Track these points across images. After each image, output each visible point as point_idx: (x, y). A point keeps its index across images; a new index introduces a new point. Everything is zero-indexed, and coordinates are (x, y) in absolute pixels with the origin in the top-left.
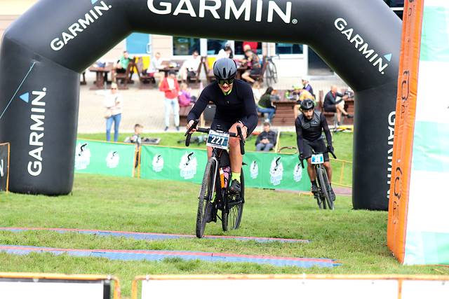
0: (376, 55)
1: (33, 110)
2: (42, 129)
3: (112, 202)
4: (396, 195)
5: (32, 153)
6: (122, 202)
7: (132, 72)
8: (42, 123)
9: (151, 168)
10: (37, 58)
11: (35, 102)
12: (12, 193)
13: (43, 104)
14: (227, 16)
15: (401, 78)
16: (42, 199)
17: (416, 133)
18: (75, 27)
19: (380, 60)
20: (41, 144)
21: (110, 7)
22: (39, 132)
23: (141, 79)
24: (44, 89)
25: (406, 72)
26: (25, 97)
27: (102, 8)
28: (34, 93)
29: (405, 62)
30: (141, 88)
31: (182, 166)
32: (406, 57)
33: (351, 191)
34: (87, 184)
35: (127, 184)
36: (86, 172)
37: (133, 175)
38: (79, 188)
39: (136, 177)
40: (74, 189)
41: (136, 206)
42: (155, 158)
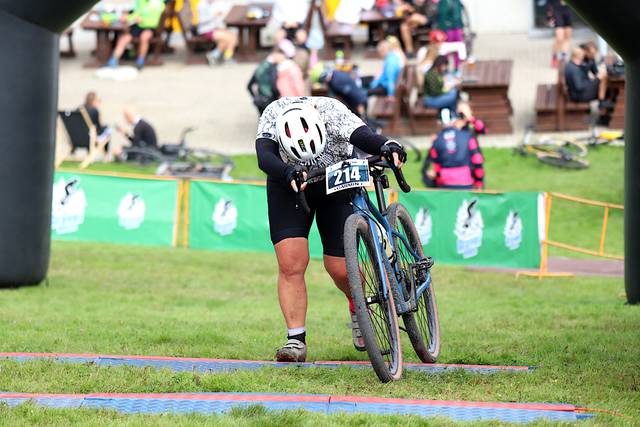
3: (130, 297)
6: (152, 299)
7: (170, 30)
9: (211, 228)
23: (189, 44)
30: (189, 62)
33: (622, 267)
34: (79, 263)
35: (161, 260)
36: (76, 239)
37: (173, 243)
38: (62, 271)
39: (179, 245)
40: (51, 273)
41: (180, 305)
42: (220, 206)
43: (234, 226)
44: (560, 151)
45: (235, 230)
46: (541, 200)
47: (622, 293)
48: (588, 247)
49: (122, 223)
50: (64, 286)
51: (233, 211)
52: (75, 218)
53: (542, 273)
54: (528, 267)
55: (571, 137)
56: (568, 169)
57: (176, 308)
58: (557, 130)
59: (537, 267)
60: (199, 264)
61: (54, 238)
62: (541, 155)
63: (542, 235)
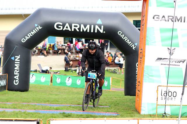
0: (132, 44)
1: (16, 62)
2: (19, 69)
3: (43, 93)
4: (138, 91)
5: (15, 77)
6: (46, 94)
7: (50, 50)
8: (19, 67)
9: (56, 82)
10: (17, 45)
11: (16, 60)
12: (8, 91)
13: (19, 60)
14: (81, 31)
15: (140, 51)
16: (19, 93)
17: (145, 70)
18: (30, 34)
19: (133, 45)
20: (18, 74)
21: (42, 27)
22: (17, 70)
23: (53, 52)
24: (19, 55)
25: (141, 49)
26: (13, 58)
27: (39, 28)
28: (16, 57)
29: (141, 46)
30: (53, 55)
31: (67, 81)
32: (141, 44)
33: (124, 89)
34: (34, 88)
35: (48, 87)
36: (34, 84)
37: (50, 85)
38: (31, 89)
39: (51, 85)
40: (30, 89)
41: (51, 95)
42: (58, 79)
43: (60, 82)
44: (113, 70)
45: (60, 83)
46: (111, 78)
47: (124, 94)
48: (118, 86)
49: (41, 81)
50: (31, 92)
51: (60, 79)
52: (34, 80)
53: (111, 90)
54: (108, 89)
55: (115, 68)
56: (115, 73)
57: (50, 96)
58: (113, 67)
59: (110, 89)
60: (54, 88)
61: (30, 83)
62: (110, 71)
63: (111, 84)
